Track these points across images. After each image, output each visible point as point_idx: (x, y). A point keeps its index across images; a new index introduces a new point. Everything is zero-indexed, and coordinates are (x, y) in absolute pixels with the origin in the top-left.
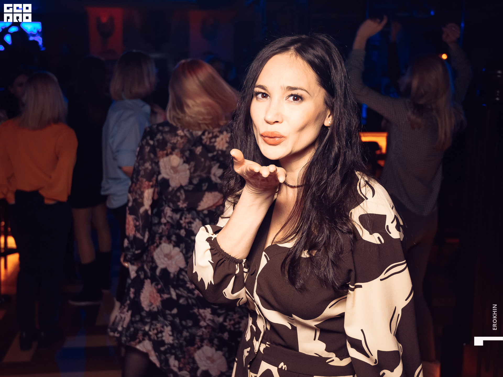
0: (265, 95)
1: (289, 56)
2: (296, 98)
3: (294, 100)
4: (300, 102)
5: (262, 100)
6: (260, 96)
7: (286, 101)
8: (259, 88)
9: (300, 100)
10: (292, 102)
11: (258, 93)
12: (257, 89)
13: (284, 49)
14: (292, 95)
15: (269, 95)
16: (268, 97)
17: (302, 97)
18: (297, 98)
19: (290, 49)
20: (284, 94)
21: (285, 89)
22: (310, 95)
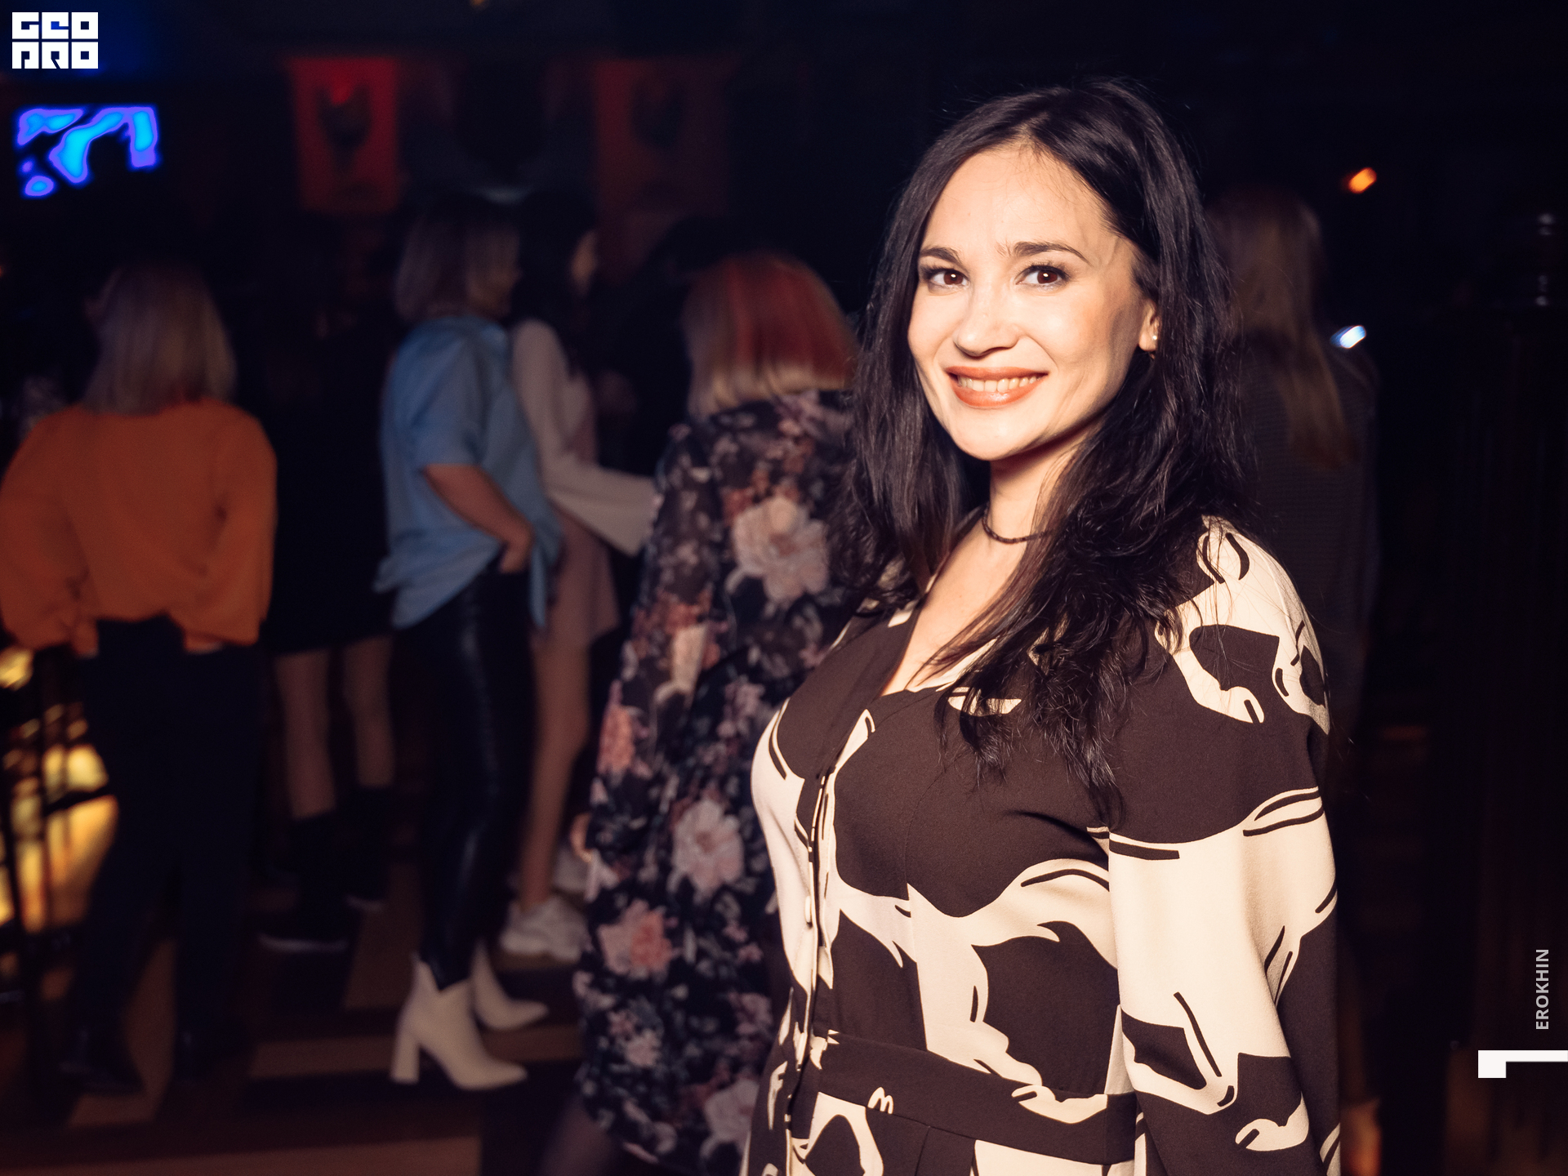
0: (956, 276)
1: (1015, 154)
2: (1046, 275)
3: (1042, 280)
4: (1059, 284)
5: (943, 290)
6: (939, 279)
7: (1016, 286)
8: (934, 255)
9: (1059, 279)
10: (1035, 286)
11: (931, 273)
12: (929, 261)
13: (1000, 134)
14: (1033, 269)
15: (966, 274)
16: (965, 282)
17: (1065, 270)
18: (1052, 275)
19: (1017, 132)
20: (1009, 267)
21: (1012, 251)
22: (1087, 262)
